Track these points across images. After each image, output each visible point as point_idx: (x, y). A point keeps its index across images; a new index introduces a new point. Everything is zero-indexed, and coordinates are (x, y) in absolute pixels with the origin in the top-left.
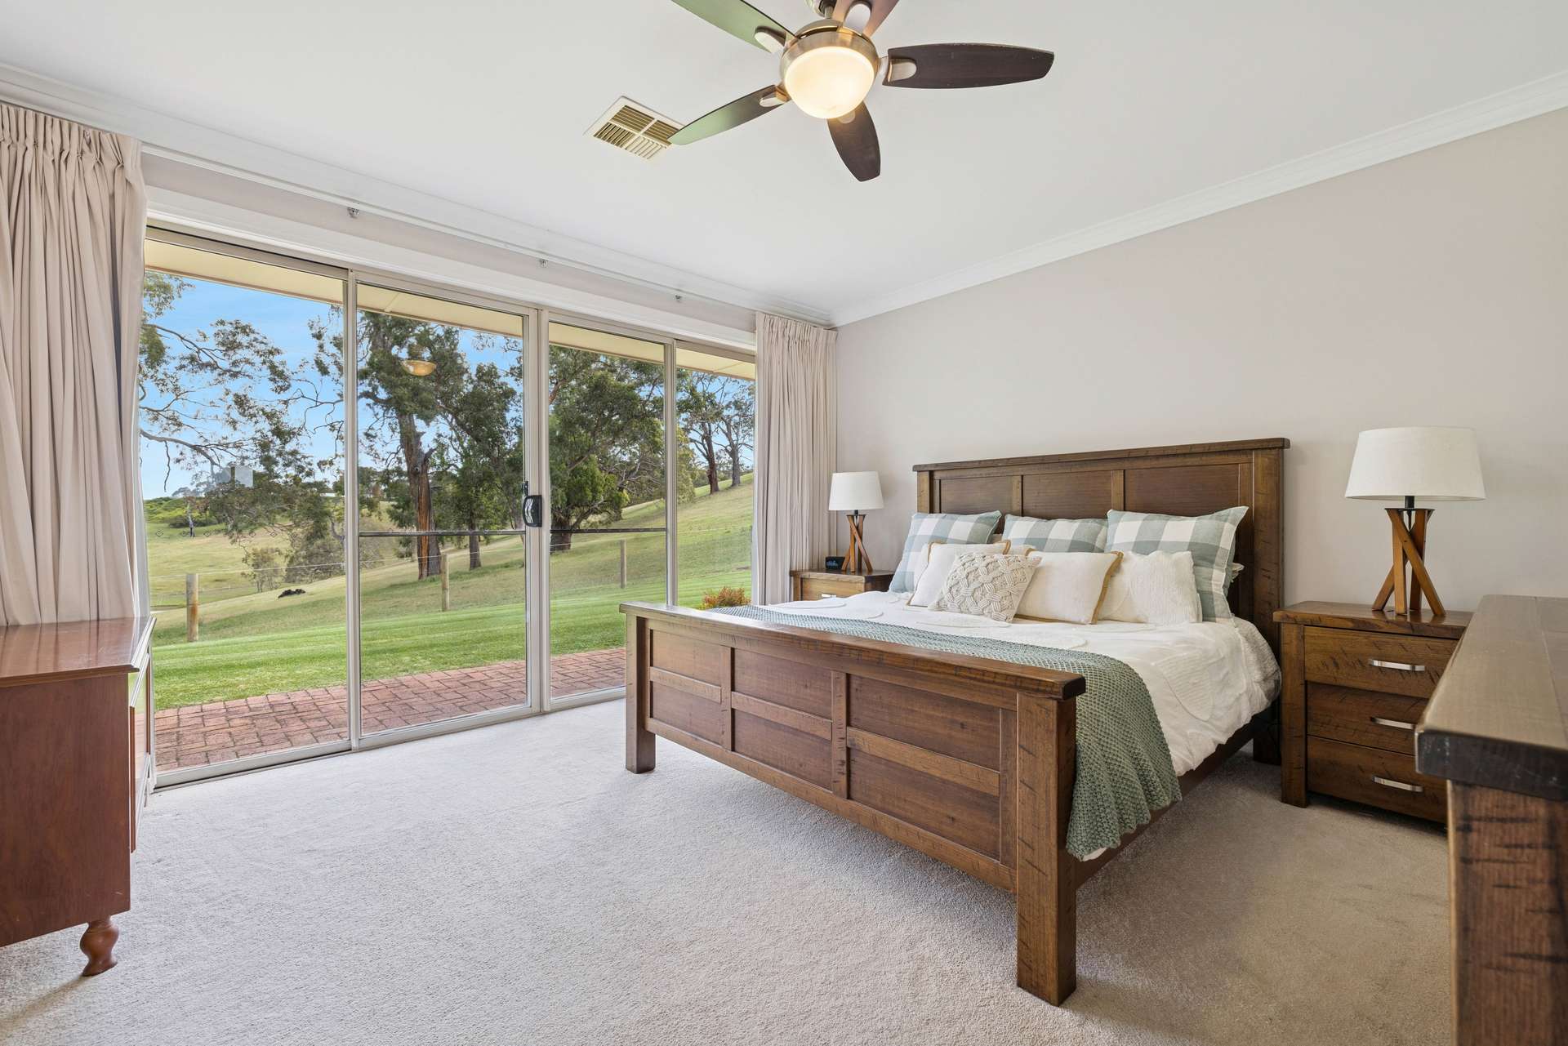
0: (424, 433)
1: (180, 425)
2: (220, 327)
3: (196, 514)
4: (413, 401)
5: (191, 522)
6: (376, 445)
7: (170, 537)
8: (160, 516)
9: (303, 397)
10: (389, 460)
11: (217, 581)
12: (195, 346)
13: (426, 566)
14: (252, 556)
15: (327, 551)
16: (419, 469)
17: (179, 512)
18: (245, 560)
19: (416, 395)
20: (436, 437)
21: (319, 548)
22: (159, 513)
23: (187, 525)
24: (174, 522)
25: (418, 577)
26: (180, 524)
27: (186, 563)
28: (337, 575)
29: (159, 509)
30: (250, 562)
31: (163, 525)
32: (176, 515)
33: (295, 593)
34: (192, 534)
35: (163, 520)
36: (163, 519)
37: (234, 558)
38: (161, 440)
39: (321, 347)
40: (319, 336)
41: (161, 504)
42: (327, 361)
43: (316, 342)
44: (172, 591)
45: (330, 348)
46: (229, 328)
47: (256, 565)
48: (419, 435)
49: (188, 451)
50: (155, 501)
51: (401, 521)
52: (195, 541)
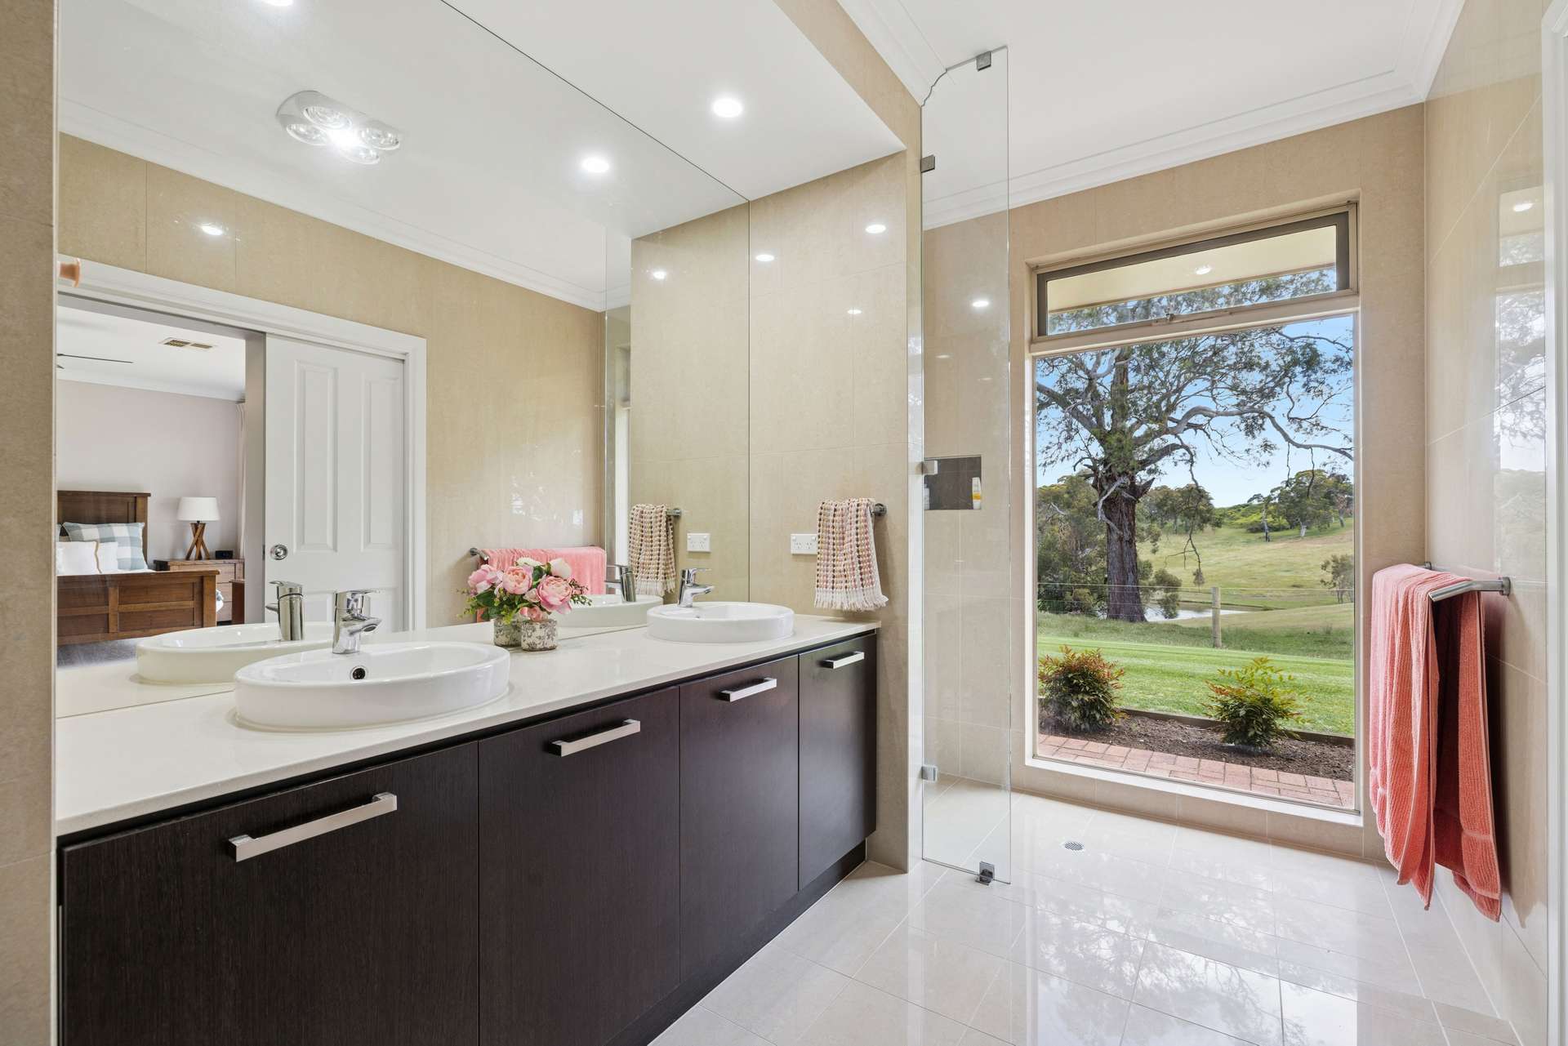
3: (1270, 519)
5: (1266, 528)
7: (1248, 542)
8: (1239, 521)
11: (1294, 586)
12: (1344, 346)
14: (1332, 563)
17: (1255, 518)
18: (1324, 567)
22: (1238, 519)
23: (1262, 529)
24: (1251, 527)
26: (1256, 529)
27: (1264, 566)
29: (1237, 515)
30: (1330, 569)
31: (1241, 530)
32: (1252, 520)
34: (1267, 539)
35: (1242, 526)
36: (1242, 524)
37: (1309, 564)
41: (1239, 510)
47: (1336, 573)
50: (1234, 508)
52: (1270, 546)
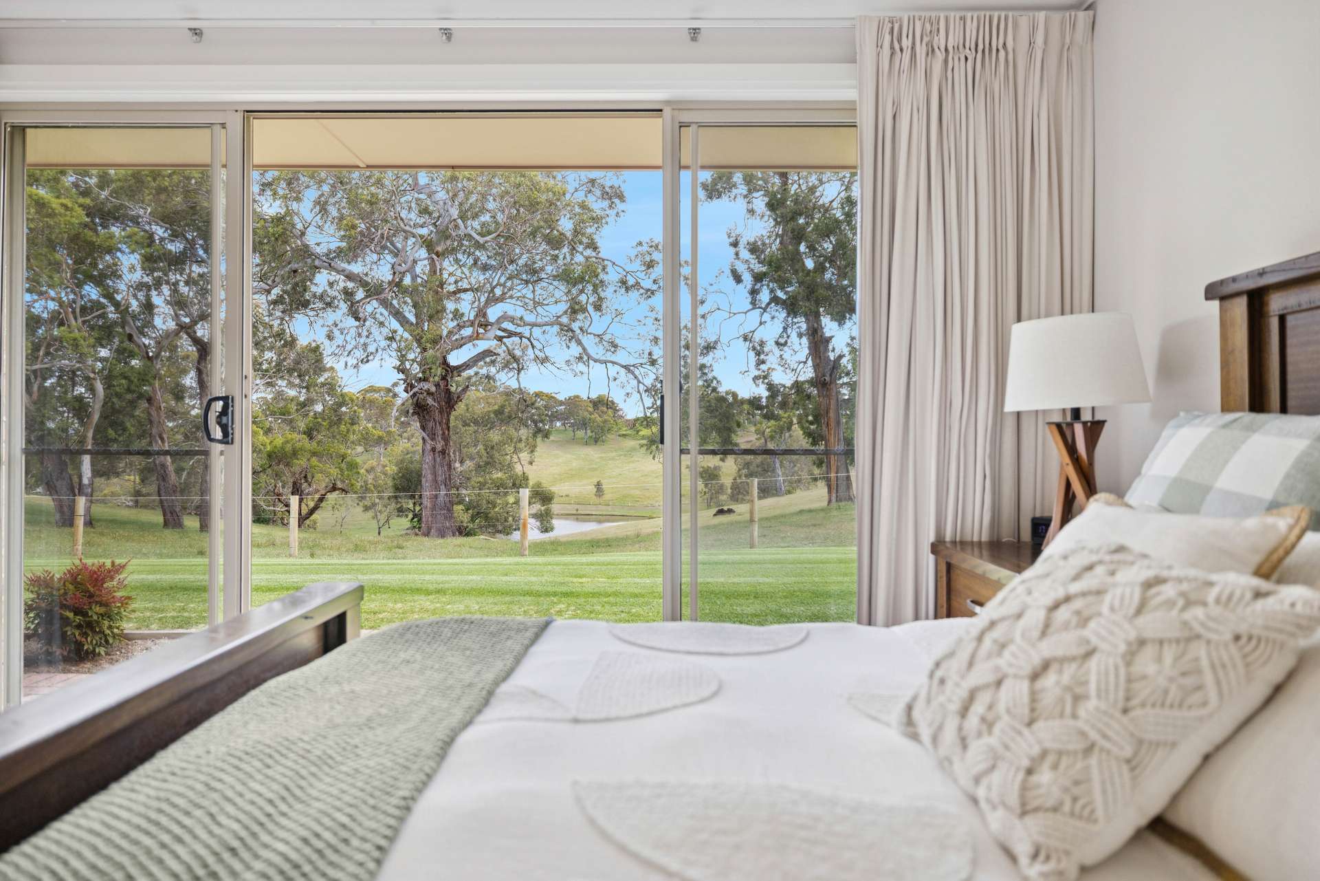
0: (833, 337)
1: (616, 346)
2: (640, 248)
4: (809, 300)
6: (785, 354)
9: (719, 309)
10: (798, 370)
12: (624, 270)
13: (835, 491)
14: (703, 473)
15: (765, 470)
16: (827, 379)
19: (812, 292)
20: (849, 341)
21: (758, 467)
25: (826, 503)
28: (774, 495)
33: (726, 512)
38: (601, 362)
39: (737, 254)
40: (735, 244)
42: (741, 268)
43: (733, 250)
44: (645, 503)
45: (745, 254)
46: (645, 248)
47: (706, 482)
48: (828, 340)
49: (623, 371)
51: (814, 438)
